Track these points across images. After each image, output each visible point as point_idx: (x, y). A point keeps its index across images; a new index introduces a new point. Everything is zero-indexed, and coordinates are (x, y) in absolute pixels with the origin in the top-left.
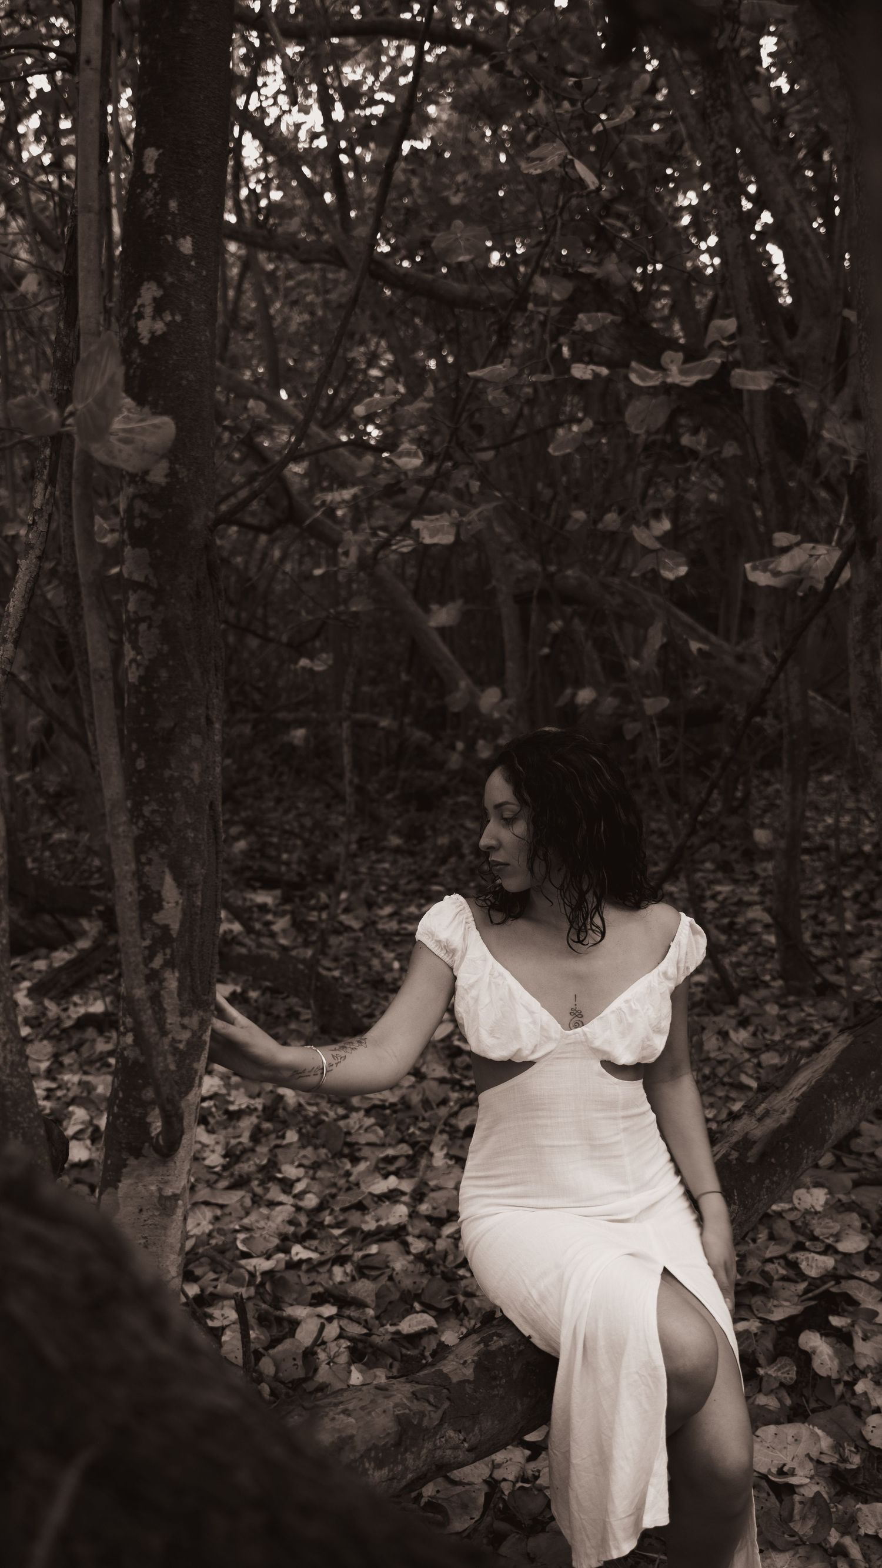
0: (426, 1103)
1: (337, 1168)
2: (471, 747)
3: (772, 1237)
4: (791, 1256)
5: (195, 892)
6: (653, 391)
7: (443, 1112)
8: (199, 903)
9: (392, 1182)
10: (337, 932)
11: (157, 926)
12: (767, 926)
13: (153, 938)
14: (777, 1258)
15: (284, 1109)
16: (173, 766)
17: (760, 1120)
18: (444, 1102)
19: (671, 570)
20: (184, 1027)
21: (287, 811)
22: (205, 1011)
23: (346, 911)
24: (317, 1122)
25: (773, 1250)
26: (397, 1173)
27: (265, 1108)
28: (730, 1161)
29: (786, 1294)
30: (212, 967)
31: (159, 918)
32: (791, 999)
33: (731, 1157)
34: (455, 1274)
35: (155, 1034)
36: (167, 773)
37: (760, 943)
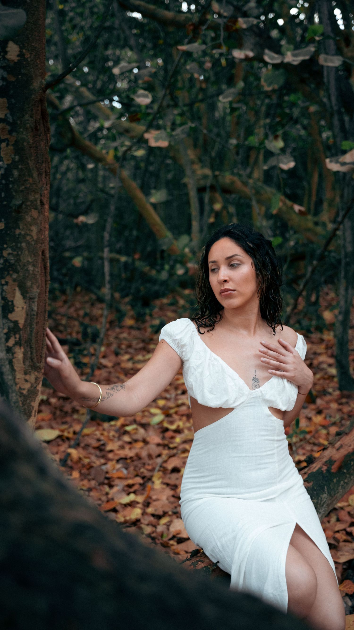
0: (150, 456)
1: (101, 490)
2: (172, 268)
3: (338, 520)
4: (349, 530)
5: (34, 302)
6: (276, 66)
7: (159, 461)
8: (35, 309)
9: (132, 497)
10: (99, 368)
11: (11, 321)
12: (330, 365)
13: (9, 328)
14: (342, 530)
15: (71, 460)
16: (21, 227)
17: (338, 450)
18: (159, 455)
19: (286, 164)
20: (26, 381)
21: (70, 307)
22: (38, 372)
23: (104, 357)
24: (90, 467)
25: (340, 526)
26: (135, 492)
27: (61, 460)
28: (322, 471)
29: (347, 548)
30: (42, 348)
31: (12, 316)
32: (344, 400)
33: (323, 469)
34: (168, 543)
35: (11, 380)
36: (17, 232)
37: (326, 373)
